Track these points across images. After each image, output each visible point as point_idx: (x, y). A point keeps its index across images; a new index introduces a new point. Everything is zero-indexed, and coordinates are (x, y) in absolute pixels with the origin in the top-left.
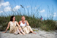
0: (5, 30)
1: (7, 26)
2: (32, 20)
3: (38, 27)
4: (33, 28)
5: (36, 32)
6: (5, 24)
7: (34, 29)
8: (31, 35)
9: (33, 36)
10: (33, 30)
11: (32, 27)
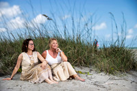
0: (11, 74)
1: (14, 63)
2: (75, 47)
3: (90, 64)
4: (76, 68)
5: (83, 77)
6: (9, 59)
7: (80, 70)
8: (73, 83)
9: (77, 86)
10: (78, 72)
11: (76, 66)
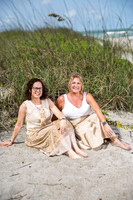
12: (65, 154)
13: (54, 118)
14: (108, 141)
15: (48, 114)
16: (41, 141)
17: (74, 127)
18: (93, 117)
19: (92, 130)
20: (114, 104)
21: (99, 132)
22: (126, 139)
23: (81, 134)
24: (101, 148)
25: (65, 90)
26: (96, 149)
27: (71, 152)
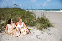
12: (18, 36)
13: (15, 28)
14: (28, 33)
15: (14, 27)
16: (12, 33)
17: (20, 30)
18: (24, 28)
19: (24, 31)
20: (29, 25)
21: (25, 31)
22: (32, 33)
23: (21, 32)
24: (26, 35)
25: (18, 21)
26: (25, 35)
27: (19, 36)
